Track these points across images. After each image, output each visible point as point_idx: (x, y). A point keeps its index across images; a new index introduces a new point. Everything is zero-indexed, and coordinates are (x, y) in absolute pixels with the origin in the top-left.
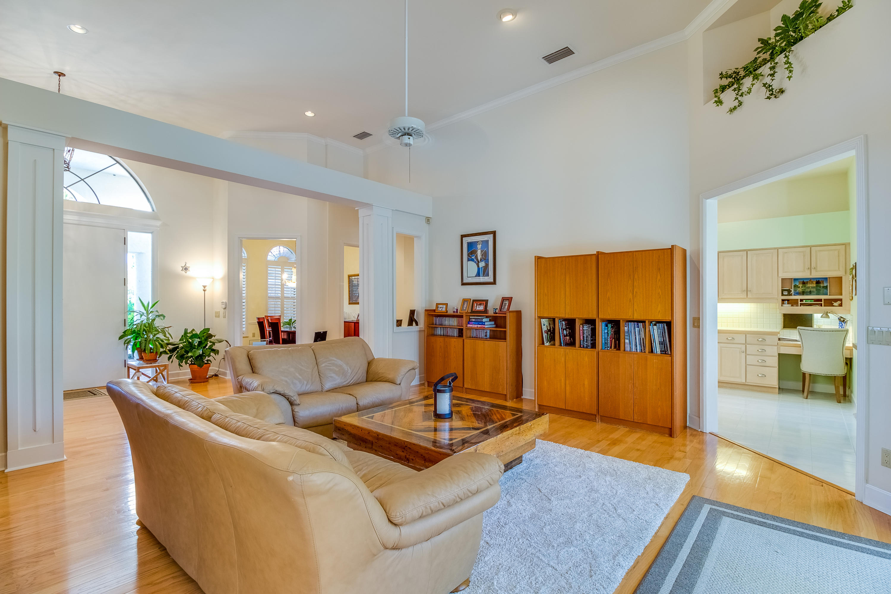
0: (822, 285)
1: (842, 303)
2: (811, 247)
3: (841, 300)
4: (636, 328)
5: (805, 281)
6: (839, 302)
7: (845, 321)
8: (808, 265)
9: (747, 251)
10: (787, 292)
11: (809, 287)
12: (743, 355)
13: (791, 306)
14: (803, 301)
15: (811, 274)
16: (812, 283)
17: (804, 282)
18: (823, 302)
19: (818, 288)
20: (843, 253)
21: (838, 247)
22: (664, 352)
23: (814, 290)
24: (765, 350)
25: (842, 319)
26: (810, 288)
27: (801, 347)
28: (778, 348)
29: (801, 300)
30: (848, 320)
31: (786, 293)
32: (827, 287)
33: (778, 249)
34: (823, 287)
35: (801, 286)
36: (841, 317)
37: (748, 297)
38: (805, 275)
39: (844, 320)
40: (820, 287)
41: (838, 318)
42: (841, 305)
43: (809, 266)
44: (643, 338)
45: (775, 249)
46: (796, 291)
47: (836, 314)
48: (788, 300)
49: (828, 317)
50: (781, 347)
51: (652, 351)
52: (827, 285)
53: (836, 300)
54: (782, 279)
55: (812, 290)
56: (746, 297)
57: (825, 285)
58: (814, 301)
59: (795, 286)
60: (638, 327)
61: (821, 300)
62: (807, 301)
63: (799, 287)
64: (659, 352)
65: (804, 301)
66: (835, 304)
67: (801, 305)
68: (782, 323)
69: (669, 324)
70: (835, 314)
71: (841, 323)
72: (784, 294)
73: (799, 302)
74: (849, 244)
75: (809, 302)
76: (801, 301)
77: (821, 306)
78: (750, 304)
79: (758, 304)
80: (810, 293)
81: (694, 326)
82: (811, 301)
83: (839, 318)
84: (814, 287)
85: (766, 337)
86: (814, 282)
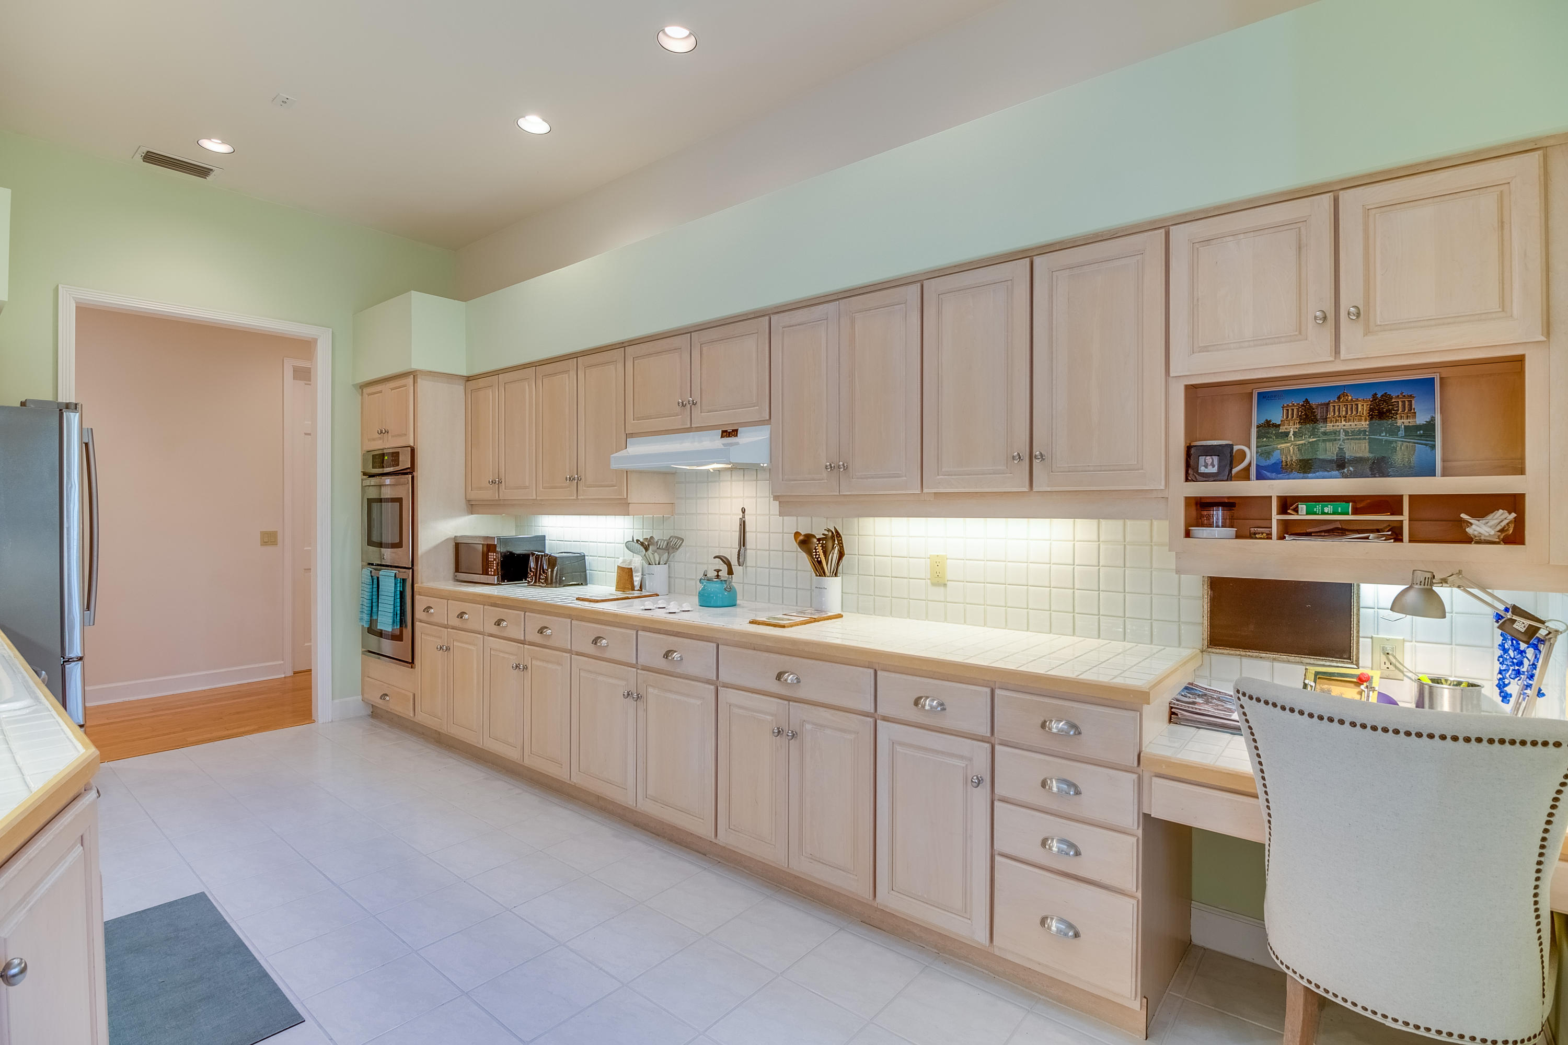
0: (1402, 418)
1: (1519, 523)
2: (1337, 189)
3: (1515, 503)
5: (1314, 401)
6: (1502, 517)
7: (1542, 632)
9: (1029, 255)
10: (1216, 459)
11: (1336, 433)
12: (981, 796)
13: (1238, 536)
14: (1296, 510)
15: (1337, 352)
16: (1352, 408)
17: (1310, 406)
18: (1405, 518)
19: (1384, 437)
24: (1075, 786)
25: (1521, 625)
26: (1342, 436)
27: (1256, 796)
28: (1140, 779)
29: (1287, 504)
30: (1561, 627)
31: (1209, 465)
32: (1429, 427)
33: (1167, 225)
34: (1411, 431)
35: (1292, 424)
36: (1516, 610)
37: (1035, 489)
39: (1531, 632)
40: (1394, 431)
41: (1490, 612)
42: (1513, 535)
43: (1329, 308)
46: (1268, 454)
47: (1483, 589)
48: (1229, 504)
49: (1435, 607)
50: (1155, 780)
52: (1433, 419)
53: (1485, 505)
54: (1193, 391)
56: (1026, 489)
57: (1421, 419)
58: (1356, 511)
59: (1267, 428)
61: (1391, 504)
62: (1318, 507)
63: (1286, 434)
65: (1303, 507)
66: (1479, 527)
67: (1289, 530)
68: (1206, 622)
70: (1475, 591)
71: (1517, 649)
72: (1202, 469)
73: (1275, 517)
75: (1329, 514)
76: (1283, 509)
77: (1398, 537)
78: (1048, 520)
79: (1103, 522)
82: (1340, 507)
83: (1499, 617)
84: (1360, 432)
85: (1085, 713)
86: (1363, 408)
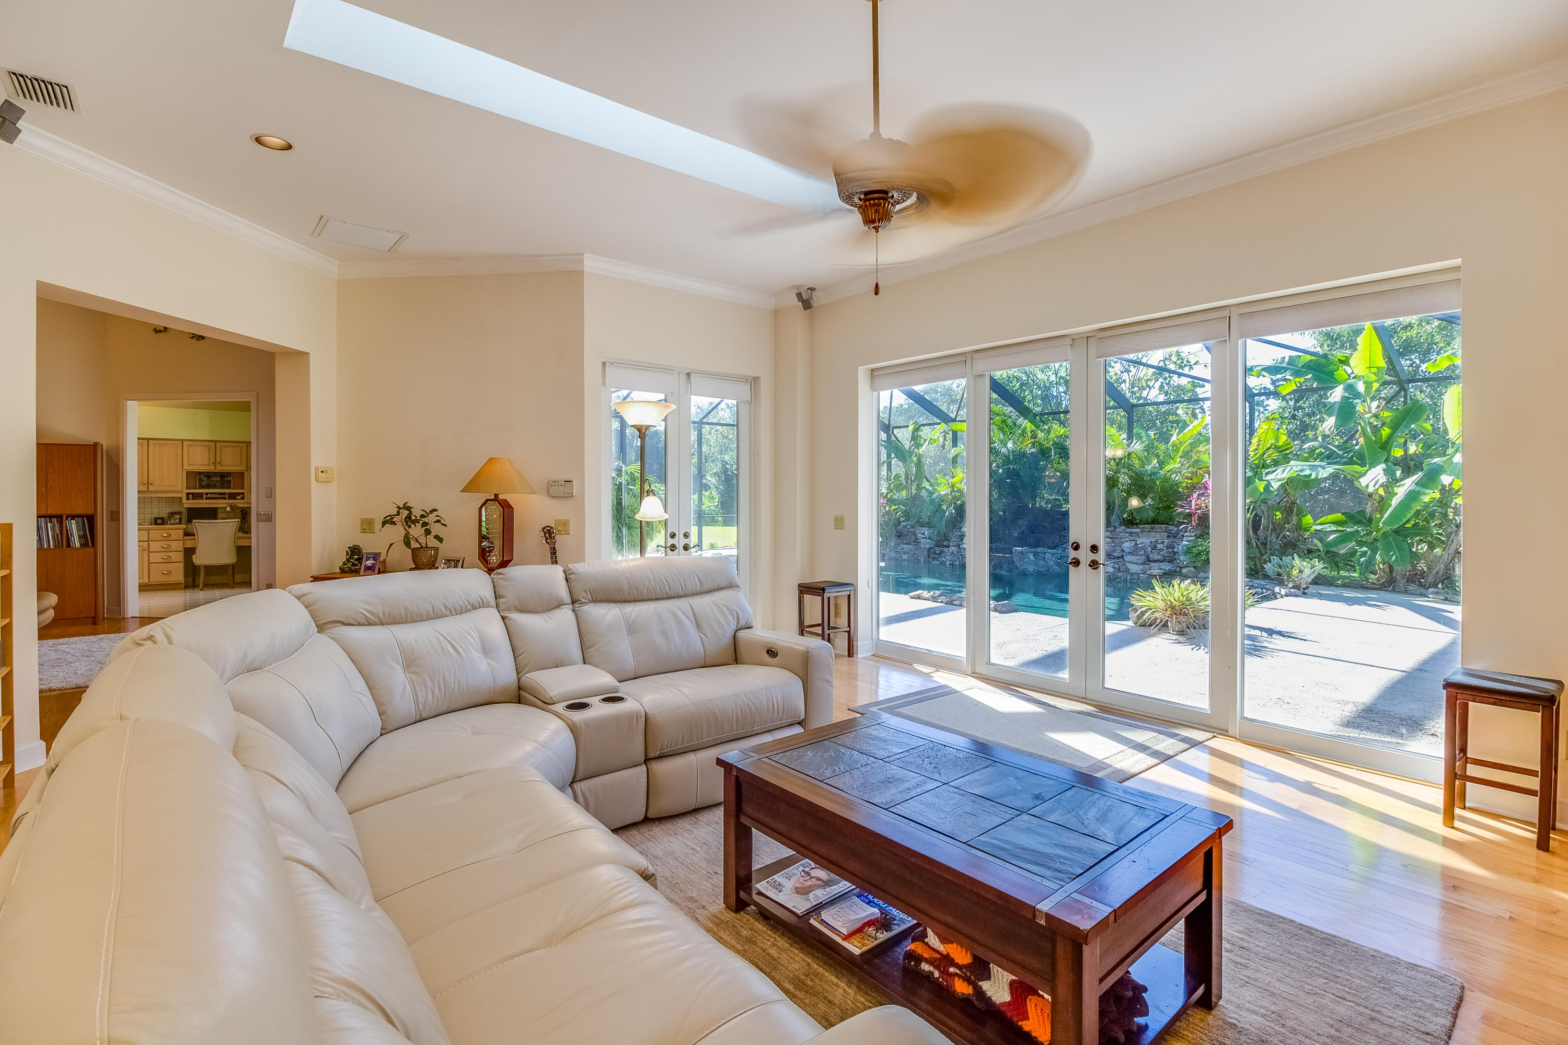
0: (226, 479)
2: (216, 442)
3: (243, 494)
4: (49, 524)
6: (242, 496)
8: (212, 460)
9: (148, 439)
10: (192, 485)
11: (214, 481)
12: (146, 553)
13: (196, 500)
15: (215, 469)
16: (217, 477)
17: (209, 475)
18: (227, 496)
19: (222, 482)
20: (245, 450)
21: (241, 445)
22: (84, 545)
23: (219, 484)
24: (170, 546)
28: (183, 542)
29: (207, 494)
32: (230, 481)
33: (182, 441)
34: (226, 481)
35: (206, 479)
37: (149, 490)
38: (211, 468)
40: (224, 481)
42: (243, 498)
43: (214, 461)
44: (58, 534)
45: (179, 440)
46: (200, 484)
48: (193, 493)
50: (187, 541)
51: (69, 545)
52: (231, 479)
53: (239, 494)
54: (187, 471)
55: (216, 483)
56: (147, 490)
57: (229, 479)
58: (219, 495)
59: (200, 480)
60: (51, 522)
61: (224, 494)
62: (212, 494)
63: (204, 480)
64: (78, 545)
65: (209, 494)
66: (238, 497)
67: (206, 498)
68: (187, 518)
69: (91, 519)
72: (189, 487)
73: (205, 496)
74: (250, 442)
75: (214, 496)
77: (225, 499)
80: (215, 487)
81: (112, 519)
82: (216, 494)
84: (218, 481)
86: (219, 476)
